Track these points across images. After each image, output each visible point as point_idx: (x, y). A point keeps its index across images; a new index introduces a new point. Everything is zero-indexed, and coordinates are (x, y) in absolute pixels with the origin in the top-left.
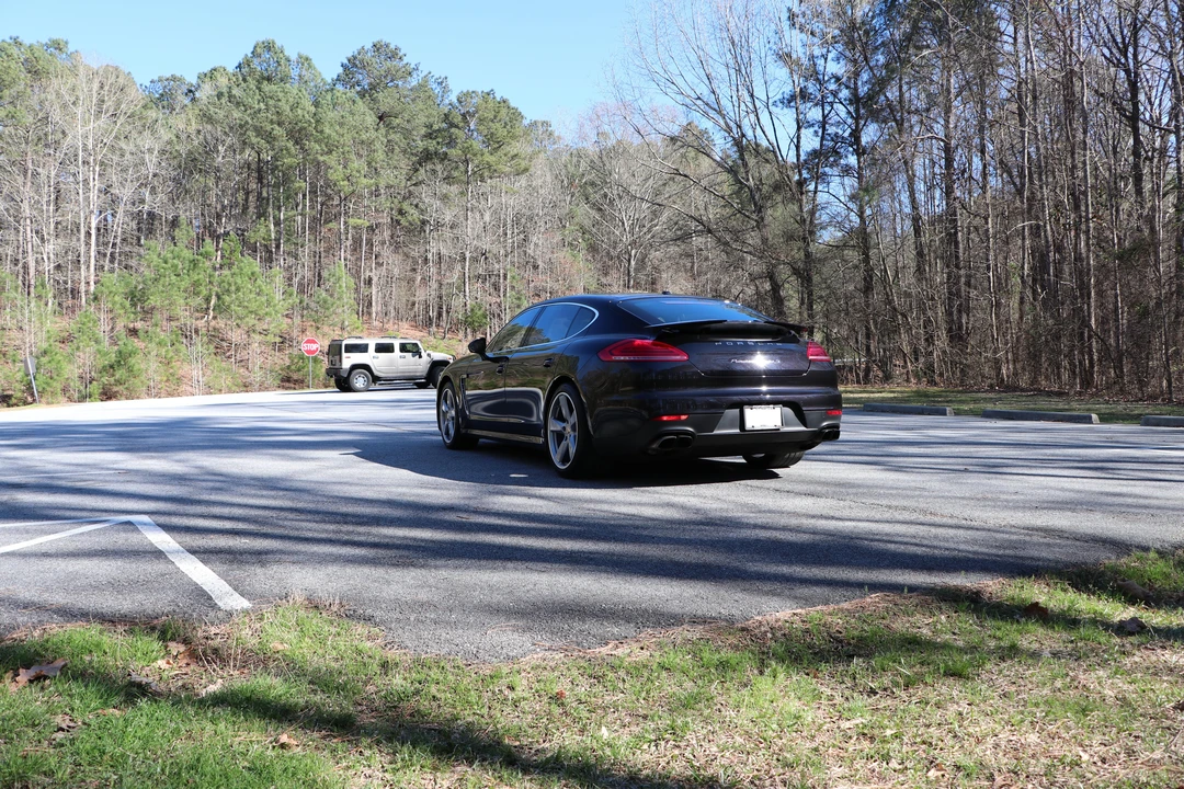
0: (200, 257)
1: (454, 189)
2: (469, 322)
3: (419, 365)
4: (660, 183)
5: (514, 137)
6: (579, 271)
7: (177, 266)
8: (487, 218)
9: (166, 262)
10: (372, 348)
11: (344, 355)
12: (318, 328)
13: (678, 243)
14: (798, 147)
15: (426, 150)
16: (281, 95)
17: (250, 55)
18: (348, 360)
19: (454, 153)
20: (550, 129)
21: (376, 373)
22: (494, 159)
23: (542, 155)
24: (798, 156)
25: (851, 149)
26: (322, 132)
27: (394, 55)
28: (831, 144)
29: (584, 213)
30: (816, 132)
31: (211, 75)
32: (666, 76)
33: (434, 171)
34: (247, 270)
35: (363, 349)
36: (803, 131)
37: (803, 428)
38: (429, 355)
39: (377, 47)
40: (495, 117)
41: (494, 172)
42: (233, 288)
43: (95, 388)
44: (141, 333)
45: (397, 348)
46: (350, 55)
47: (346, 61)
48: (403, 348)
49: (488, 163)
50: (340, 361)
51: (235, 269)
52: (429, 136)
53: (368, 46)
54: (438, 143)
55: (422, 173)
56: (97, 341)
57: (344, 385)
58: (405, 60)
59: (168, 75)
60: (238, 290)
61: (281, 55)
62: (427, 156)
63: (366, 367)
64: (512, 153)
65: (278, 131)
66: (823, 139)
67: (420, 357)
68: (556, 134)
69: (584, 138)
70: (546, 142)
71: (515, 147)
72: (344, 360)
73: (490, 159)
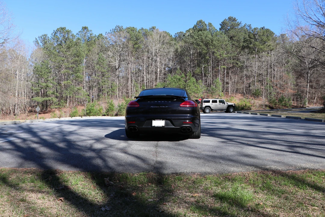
1: (251, 56)
2: (255, 94)
3: (225, 106)
5: (269, 40)
7: (175, 80)
9: (172, 79)
10: (211, 101)
11: (203, 103)
15: (243, 45)
16: (202, 34)
17: (196, 25)
18: (205, 105)
19: (251, 46)
20: (286, 36)
21: (212, 108)
26: (213, 43)
27: (234, 20)
31: (188, 31)
32: (309, 17)
33: (245, 52)
34: (192, 81)
35: (209, 102)
37: (174, 127)
38: (227, 103)
39: (230, 18)
40: (263, 34)
41: (263, 51)
45: (218, 101)
46: (222, 21)
47: (221, 23)
48: (220, 102)
49: (261, 48)
52: (244, 42)
53: (227, 18)
54: (247, 43)
55: (242, 52)
57: (204, 112)
58: (237, 21)
59: (179, 32)
60: (190, 86)
61: (204, 24)
62: (243, 48)
63: (209, 107)
64: (269, 44)
65: (201, 44)
67: (225, 104)
68: (288, 37)
72: (203, 105)
73: (262, 47)
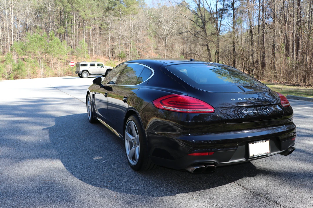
0: (42, 37)
1: (117, 18)
2: (120, 57)
3: (103, 70)
4: (175, 18)
5: (134, 3)
6: (151, 42)
7: (35, 40)
8: (126, 27)
10: (89, 65)
11: (80, 67)
12: (77, 58)
13: (180, 35)
14: (216, 7)
18: (82, 68)
19: (116, 7)
20: (144, 2)
21: (90, 73)
22: (128, 10)
23: (142, 9)
24: (217, 10)
25: (231, 8)
28: (225, 7)
29: (153, 26)
30: (221, 3)
33: (111, 13)
34: (56, 41)
35: (86, 65)
36: (218, 3)
37: (280, 151)
38: (106, 67)
41: (128, 14)
42: (52, 46)
43: (12, 75)
44: (25, 60)
45: (96, 65)
48: (98, 65)
50: (79, 69)
51: (53, 41)
52: (109, 3)
54: (112, 5)
55: (107, 14)
56: (12, 62)
57: (81, 76)
60: (54, 47)
62: (108, 9)
63: (87, 71)
64: (133, 8)
66: (223, 5)
67: (103, 68)
68: (146, 3)
69: (153, 4)
70: (143, 6)
71: (134, 6)
72: (80, 69)
73: (127, 10)
